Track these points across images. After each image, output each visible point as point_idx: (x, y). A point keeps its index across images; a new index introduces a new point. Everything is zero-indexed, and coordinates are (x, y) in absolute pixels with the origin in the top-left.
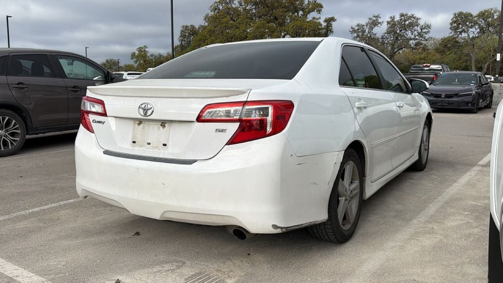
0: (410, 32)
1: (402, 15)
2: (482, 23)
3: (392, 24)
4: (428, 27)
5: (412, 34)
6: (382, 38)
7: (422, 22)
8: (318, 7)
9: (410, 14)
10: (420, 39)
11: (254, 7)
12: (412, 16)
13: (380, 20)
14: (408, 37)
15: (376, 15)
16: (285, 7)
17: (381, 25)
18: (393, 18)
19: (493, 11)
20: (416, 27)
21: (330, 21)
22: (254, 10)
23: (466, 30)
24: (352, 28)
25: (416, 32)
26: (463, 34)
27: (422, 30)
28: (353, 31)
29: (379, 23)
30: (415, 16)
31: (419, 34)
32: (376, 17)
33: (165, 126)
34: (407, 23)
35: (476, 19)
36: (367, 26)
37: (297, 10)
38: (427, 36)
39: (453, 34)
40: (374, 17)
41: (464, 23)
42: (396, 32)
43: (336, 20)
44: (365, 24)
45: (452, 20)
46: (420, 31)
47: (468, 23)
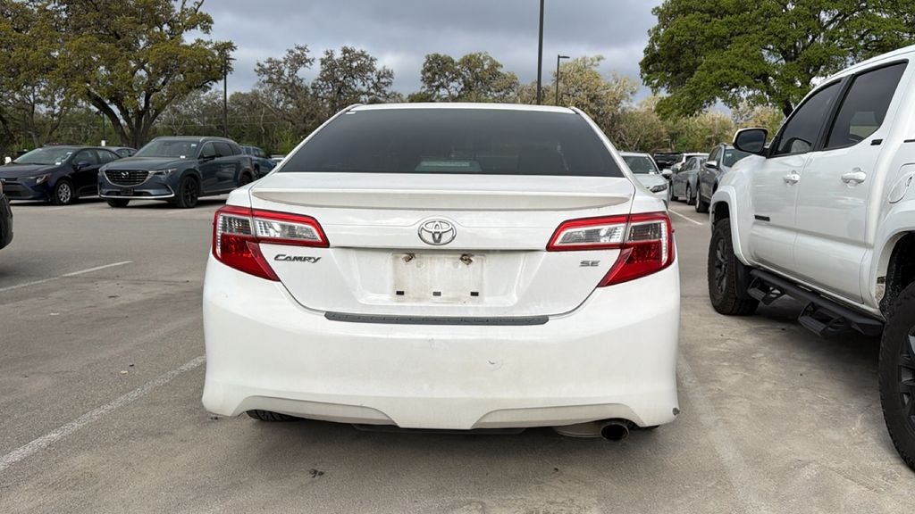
0: (359, 80)
1: (345, 51)
2: (467, 74)
3: (329, 64)
4: (389, 74)
5: (364, 85)
6: (313, 88)
7: (378, 66)
8: (205, 22)
9: (358, 50)
10: (378, 93)
11: (63, 7)
12: (362, 54)
13: (308, 56)
14: (356, 89)
15: (301, 45)
16: (134, 13)
17: (311, 64)
18: (330, 54)
19: (481, 58)
20: (369, 74)
21: (224, 49)
22: (64, 13)
23: (446, 85)
24: (259, 65)
25: (369, 82)
26: (441, 90)
27: (379, 79)
28: (260, 70)
29: (308, 61)
30: (366, 54)
31: (376, 86)
32: (302, 49)
33: (471, 261)
34: (355, 64)
35: (458, 67)
36: (285, 63)
37: (160, 23)
38: (388, 90)
39: (426, 89)
40: (298, 48)
41: (442, 71)
42: (337, 79)
43: (235, 48)
44: (282, 60)
45: (424, 65)
46: (376, 80)
47: (447, 74)
